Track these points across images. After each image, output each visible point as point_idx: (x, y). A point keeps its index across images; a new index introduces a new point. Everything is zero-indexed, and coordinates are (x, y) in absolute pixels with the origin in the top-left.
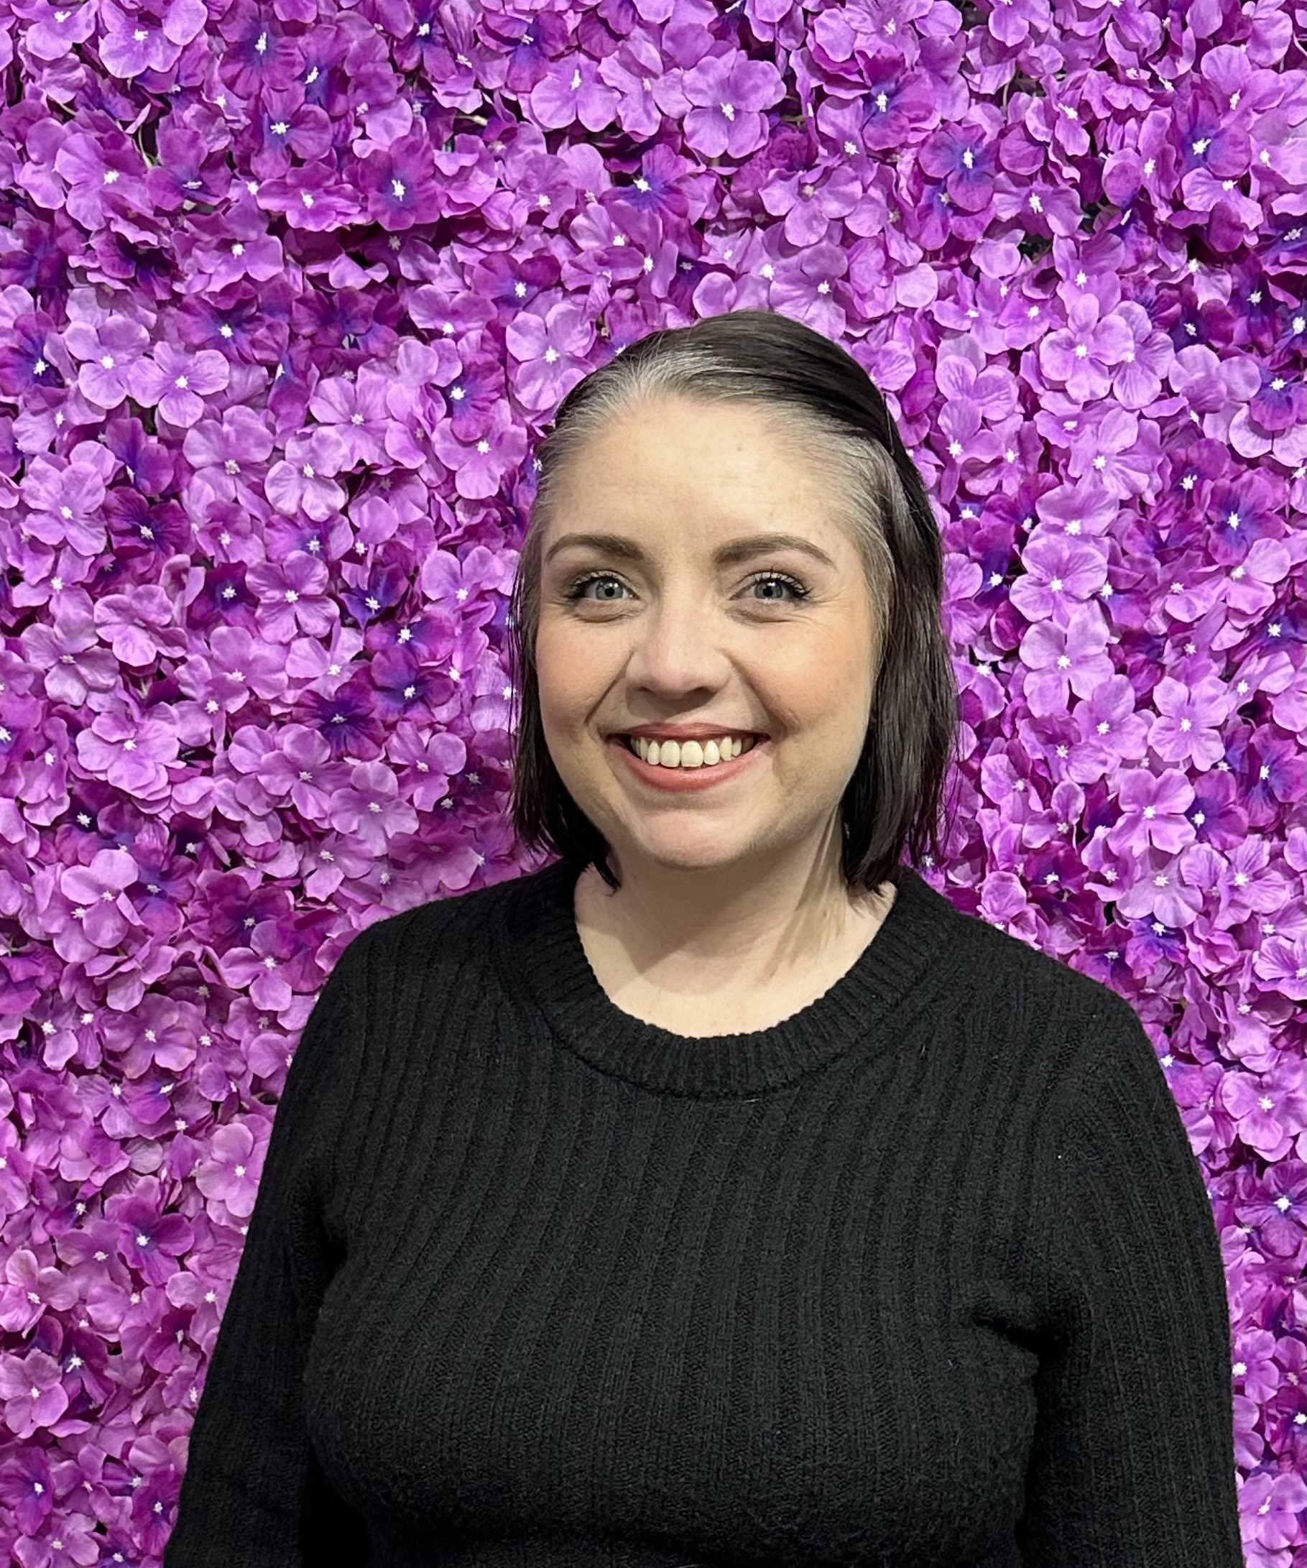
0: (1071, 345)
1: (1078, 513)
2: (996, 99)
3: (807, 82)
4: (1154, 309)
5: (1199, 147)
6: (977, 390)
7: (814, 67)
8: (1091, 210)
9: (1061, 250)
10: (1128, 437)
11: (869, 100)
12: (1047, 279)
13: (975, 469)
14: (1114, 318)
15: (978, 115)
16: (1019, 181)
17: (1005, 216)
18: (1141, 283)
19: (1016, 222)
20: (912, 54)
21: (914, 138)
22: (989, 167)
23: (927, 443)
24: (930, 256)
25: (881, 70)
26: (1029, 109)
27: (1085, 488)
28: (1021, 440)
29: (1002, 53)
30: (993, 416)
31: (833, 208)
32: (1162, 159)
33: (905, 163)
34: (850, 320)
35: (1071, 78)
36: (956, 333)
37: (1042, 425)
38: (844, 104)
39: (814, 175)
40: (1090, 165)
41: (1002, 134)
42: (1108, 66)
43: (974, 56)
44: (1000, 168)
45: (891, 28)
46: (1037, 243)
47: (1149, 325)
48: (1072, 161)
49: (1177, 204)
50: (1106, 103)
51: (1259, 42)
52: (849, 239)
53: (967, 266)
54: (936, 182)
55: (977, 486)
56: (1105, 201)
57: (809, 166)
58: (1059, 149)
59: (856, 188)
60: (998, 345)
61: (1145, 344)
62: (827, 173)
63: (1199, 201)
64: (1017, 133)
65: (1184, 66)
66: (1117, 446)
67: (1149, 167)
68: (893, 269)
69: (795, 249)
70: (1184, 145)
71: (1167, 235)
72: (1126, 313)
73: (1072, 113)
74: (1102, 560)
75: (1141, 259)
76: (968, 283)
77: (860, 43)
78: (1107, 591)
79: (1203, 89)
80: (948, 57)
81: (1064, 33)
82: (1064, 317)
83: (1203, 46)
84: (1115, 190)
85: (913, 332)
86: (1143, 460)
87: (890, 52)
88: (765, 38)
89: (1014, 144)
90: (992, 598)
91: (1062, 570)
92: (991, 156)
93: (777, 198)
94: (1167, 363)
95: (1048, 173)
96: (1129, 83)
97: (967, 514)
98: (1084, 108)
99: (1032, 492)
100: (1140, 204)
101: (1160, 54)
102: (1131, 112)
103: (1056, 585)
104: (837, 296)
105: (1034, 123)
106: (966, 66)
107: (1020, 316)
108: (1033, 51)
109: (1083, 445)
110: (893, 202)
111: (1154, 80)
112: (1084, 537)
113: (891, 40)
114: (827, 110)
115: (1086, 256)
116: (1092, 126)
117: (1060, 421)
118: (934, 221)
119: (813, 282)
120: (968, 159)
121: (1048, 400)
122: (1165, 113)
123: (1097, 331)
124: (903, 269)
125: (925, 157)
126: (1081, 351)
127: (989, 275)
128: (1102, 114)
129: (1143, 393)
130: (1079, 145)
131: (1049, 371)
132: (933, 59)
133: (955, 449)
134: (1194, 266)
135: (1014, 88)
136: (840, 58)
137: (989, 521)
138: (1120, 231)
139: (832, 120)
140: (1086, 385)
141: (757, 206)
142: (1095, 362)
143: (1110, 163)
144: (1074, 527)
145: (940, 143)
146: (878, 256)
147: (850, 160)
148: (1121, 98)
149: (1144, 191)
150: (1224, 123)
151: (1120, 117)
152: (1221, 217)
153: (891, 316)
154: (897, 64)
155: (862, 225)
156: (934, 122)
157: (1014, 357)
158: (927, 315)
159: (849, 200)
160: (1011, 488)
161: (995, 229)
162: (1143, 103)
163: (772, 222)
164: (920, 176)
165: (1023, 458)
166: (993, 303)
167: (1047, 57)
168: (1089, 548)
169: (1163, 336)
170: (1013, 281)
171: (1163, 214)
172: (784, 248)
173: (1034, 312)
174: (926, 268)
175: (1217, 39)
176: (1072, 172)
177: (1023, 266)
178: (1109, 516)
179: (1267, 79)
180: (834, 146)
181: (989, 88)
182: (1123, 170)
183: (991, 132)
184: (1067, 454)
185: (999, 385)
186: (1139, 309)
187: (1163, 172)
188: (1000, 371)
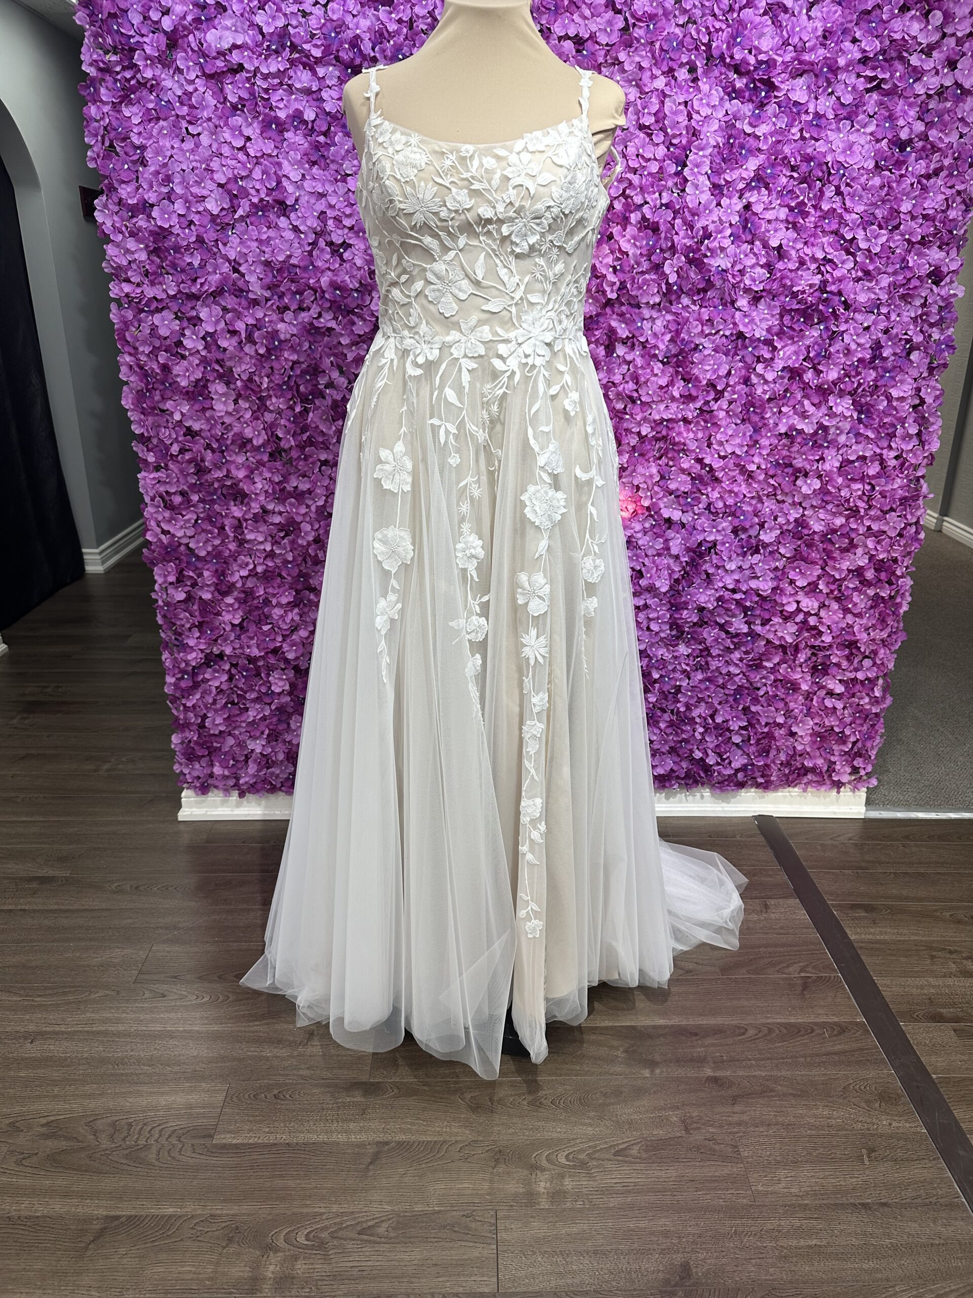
0: (702, 99)
1: (702, 149)
2: (682, 26)
3: (631, 21)
4: (724, 89)
5: (739, 40)
6: (675, 113)
7: (633, 16)
8: (708, 59)
9: (700, 71)
10: (716, 127)
11: (648, 26)
12: (695, 80)
13: (674, 136)
14: (713, 92)
15: (677, 31)
16: (689, 50)
17: (684, 61)
18: (721, 81)
19: (687, 63)
20: (660, 12)
21: (660, 38)
22: (680, 47)
23: (661, 129)
24: (663, 73)
25: (652, 17)
26: (692, 29)
27: (704, 142)
28: (687, 127)
29: (685, 11)
30: (680, 121)
31: (637, 59)
32: (728, 43)
33: (657, 45)
34: (641, 93)
35: (704, 19)
36: (670, 96)
37: (693, 123)
38: (641, 27)
39: (632, 49)
40: (708, 46)
41: (684, 36)
42: (714, 15)
43: (677, 13)
44: (683, 46)
45: (655, 4)
46: (692, 69)
47: (723, 94)
48: (703, 44)
49: (732, 57)
50: (713, 26)
51: (757, 8)
52: (641, 68)
53: (673, 76)
54: (666, 51)
55: (675, 141)
56: (712, 56)
57: (631, 47)
58: (701, 41)
59: (644, 53)
60: (682, 100)
61: (721, 99)
62: (636, 48)
63: (738, 56)
64: (689, 36)
65: (735, 15)
66: (713, 129)
67: (725, 46)
68: (653, 77)
69: (626, 71)
70: (735, 40)
71: (728, 66)
72: (717, 90)
73: (704, 30)
74: (708, 163)
75: (721, 74)
76: (673, 82)
77: (646, 9)
78: (709, 172)
79: (741, 23)
80: (670, 13)
81: (702, 5)
82: (700, 91)
83: (741, 9)
84: (715, 53)
85: (658, 96)
86: (720, 133)
87: (655, 11)
88: (619, 8)
89: (688, 39)
90: (678, 174)
91: (697, 166)
92: (681, 44)
93: (622, 56)
94: (727, 105)
95: (697, 49)
96: (720, 20)
97: (672, 149)
98: (707, 28)
99: (690, 143)
100: (722, 57)
101: (728, 12)
102: (721, 29)
103: (696, 170)
104: (637, 86)
105: (694, 33)
106: (675, 16)
107: (687, 91)
108: (694, 11)
109: (704, 129)
110: (654, 57)
111: (727, 19)
112: (704, 156)
113: (655, 8)
114: (636, 29)
115: (706, 73)
116: (709, 34)
117: (698, 122)
118: (665, 63)
119: (631, 81)
120: (675, 44)
121: (695, 116)
122: (729, 29)
123: (709, 95)
124: (656, 77)
125: (663, 43)
126: (704, 101)
127: (679, 79)
128: (712, 30)
129: (720, 114)
130: (705, 40)
131: (695, 107)
132: (666, 14)
133: (669, 130)
134: (735, 76)
135: (688, 22)
136: (640, 13)
137: (678, 151)
138: (716, 65)
139: (638, 32)
140: (706, 111)
141: (617, 59)
142: (708, 105)
143: (714, 45)
144: (701, 153)
145: (667, 39)
146: (649, 73)
147: (642, 44)
148: (718, 25)
149: (723, 53)
150: (745, 32)
151: (717, 31)
152: (744, 61)
153: (652, 91)
154: (656, 15)
155: (645, 64)
156: (665, 33)
157: (686, 103)
158: (663, 91)
159: (642, 57)
160: (684, 142)
161: (682, 65)
162: (724, 26)
163: (621, 63)
164: (662, 49)
165: (687, 133)
166: (680, 87)
167: (698, 12)
168: (705, 159)
169: (726, 97)
170: (686, 81)
171: (728, 60)
172: (624, 71)
173: (691, 90)
174: (662, 77)
175: (744, 7)
176: (703, 48)
177: (688, 76)
178: (710, 150)
179: (758, 19)
180: (638, 41)
181: (681, 22)
182: (718, 47)
183: (681, 35)
184: (700, 132)
185: (682, 111)
186: (720, 89)
187: (728, 48)
188: (682, 107)
